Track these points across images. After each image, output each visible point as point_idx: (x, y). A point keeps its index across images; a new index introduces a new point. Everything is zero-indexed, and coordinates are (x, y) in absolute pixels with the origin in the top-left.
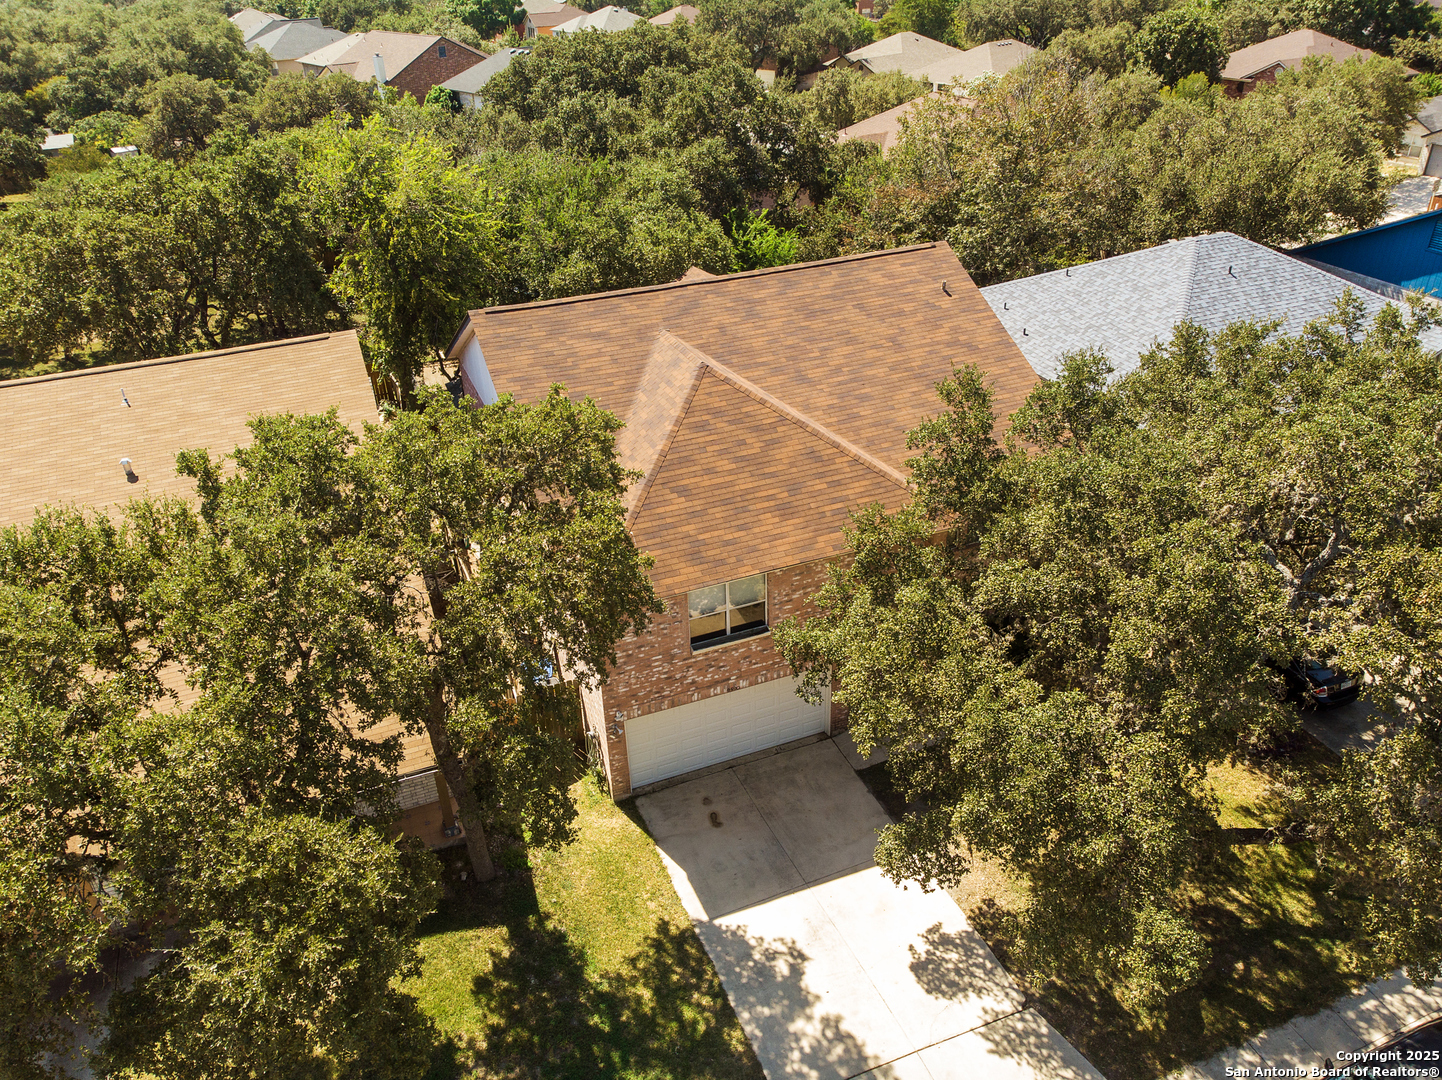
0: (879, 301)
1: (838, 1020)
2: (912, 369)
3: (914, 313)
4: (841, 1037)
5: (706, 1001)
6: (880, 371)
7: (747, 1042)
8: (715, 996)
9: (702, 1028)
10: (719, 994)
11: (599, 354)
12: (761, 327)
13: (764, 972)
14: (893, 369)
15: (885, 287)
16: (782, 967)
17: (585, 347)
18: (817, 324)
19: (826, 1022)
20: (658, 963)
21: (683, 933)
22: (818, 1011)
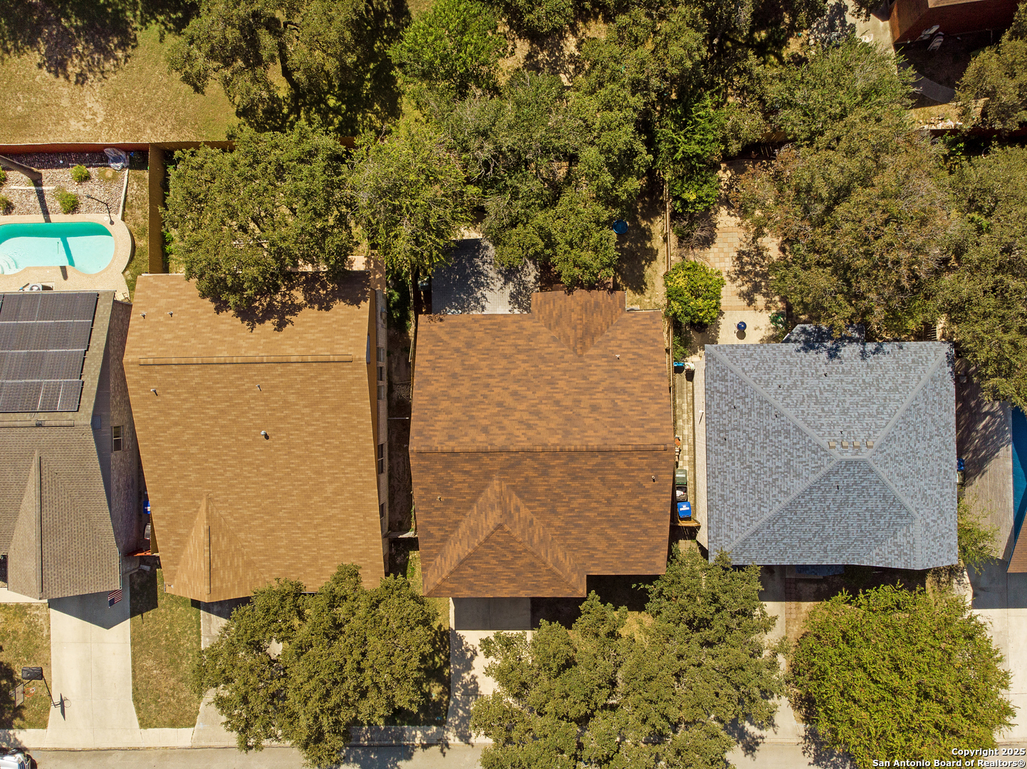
0: (614, 477)
1: (477, 677)
2: (609, 516)
3: (628, 488)
4: (475, 683)
5: (443, 657)
6: (592, 515)
7: (450, 673)
8: (446, 657)
9: (438, 665)
10: (448, 656)
11: (464, 482)
12: (546, 481)
13: (463, 654)
14: (599, 514)
15: (622, 470)
16: (469, 655)
17: (458, 477)
18: (575, 484)
19: (473, 676)
20: (434, 639)
21: (445, 631)
22: (472, 672)
